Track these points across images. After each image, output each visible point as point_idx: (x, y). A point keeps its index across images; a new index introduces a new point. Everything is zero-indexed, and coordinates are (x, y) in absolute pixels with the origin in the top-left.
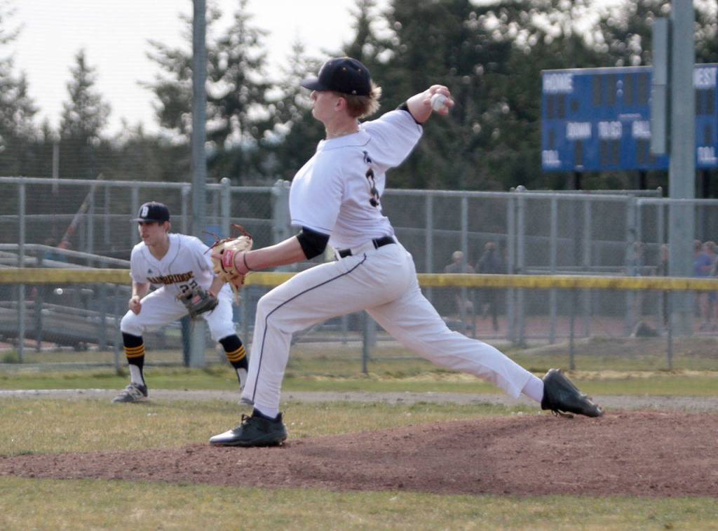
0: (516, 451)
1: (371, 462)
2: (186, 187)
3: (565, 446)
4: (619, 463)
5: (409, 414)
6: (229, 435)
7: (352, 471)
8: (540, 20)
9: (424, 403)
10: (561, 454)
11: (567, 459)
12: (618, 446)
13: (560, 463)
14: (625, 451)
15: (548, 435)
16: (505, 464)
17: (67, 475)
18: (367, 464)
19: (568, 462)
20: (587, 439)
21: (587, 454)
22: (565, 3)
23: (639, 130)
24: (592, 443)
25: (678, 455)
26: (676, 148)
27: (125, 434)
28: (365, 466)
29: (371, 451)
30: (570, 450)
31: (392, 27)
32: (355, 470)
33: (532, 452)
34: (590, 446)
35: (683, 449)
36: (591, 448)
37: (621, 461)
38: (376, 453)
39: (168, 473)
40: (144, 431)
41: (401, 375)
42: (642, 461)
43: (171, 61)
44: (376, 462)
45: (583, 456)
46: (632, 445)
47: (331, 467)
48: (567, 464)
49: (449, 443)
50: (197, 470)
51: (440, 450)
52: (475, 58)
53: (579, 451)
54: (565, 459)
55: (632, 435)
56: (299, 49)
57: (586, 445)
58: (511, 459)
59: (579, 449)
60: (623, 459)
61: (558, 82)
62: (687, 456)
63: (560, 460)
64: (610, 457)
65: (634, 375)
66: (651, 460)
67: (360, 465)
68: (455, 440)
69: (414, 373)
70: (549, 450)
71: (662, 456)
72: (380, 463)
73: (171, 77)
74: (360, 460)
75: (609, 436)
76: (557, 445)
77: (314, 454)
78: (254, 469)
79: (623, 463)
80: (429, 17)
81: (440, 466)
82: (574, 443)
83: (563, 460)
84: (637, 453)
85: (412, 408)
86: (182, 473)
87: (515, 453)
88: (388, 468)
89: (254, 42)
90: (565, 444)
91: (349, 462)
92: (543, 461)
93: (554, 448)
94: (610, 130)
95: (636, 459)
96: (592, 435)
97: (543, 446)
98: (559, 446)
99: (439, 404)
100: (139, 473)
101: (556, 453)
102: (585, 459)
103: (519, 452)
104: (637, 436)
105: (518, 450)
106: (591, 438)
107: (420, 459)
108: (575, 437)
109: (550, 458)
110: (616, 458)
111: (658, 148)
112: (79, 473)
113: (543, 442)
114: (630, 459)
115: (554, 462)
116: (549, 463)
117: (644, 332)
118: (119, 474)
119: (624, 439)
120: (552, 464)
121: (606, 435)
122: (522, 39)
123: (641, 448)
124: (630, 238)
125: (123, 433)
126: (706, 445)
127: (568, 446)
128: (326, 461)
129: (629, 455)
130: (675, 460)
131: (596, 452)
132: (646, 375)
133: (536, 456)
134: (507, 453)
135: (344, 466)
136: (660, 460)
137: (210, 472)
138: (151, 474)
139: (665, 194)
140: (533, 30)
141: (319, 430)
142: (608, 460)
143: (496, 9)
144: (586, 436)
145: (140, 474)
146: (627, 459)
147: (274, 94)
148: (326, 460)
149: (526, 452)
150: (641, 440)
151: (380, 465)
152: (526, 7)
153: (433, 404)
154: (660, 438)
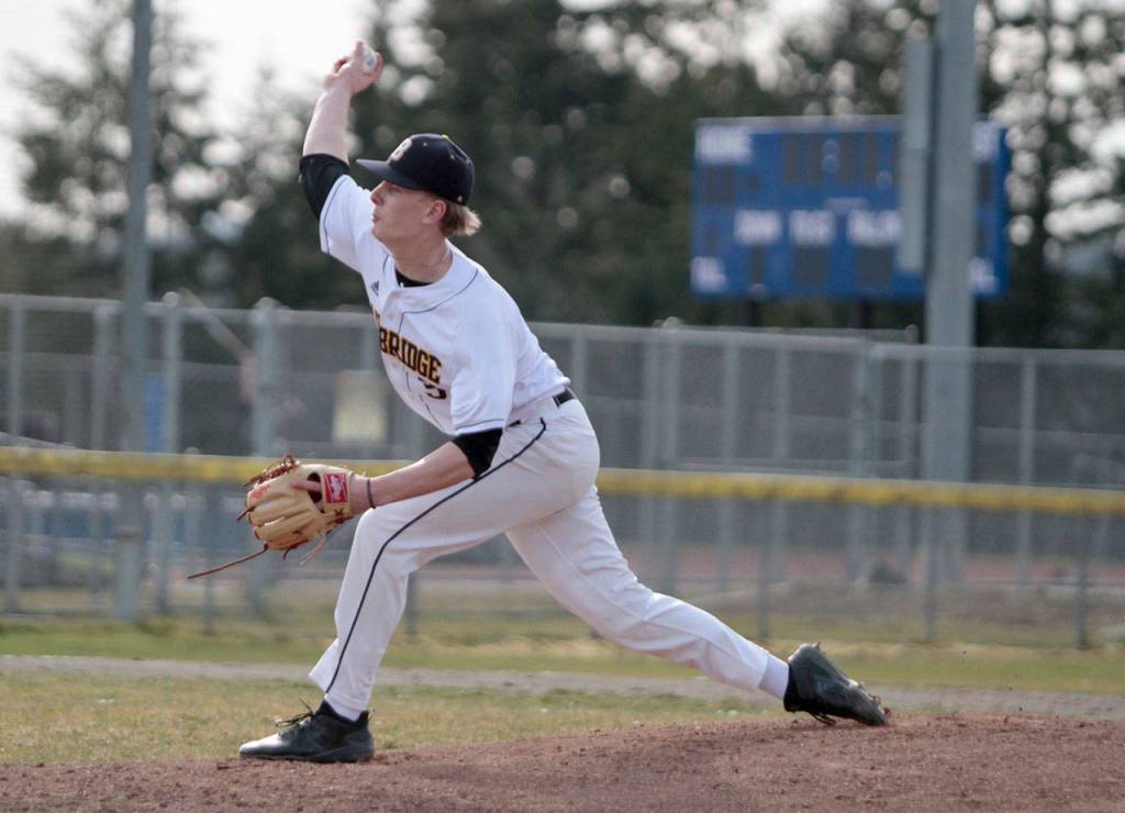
0: (791, 780)
1: (542, 793)
2: (104, 309)
3: (874, 772)
4: (968, 804)
5: (544, 710)
6: (273, 741)
7: (509, 807)
8: (682, 34)
9: (563, 692)
10: (868, 785)
11: (880, 796)
12: (966, 776)
13: (867, 802)
14: (979, 784)
15: (841, 753)
16: (773, 801)
17: (18, 803)
18: (535, 796)
19: (881, 800)
20: (911, 762)
21: (913, 788)
22: (726, 4)
23: (864, 229)
24: (920, 768)
25: (1070, 794)
26: (943, 261)
27: (81, 734)
28: (532, 799)
29: (538, 774)
30: (883, 779)
31: (428, 40)
32: (515, 806)
33: (818, 782)
34: (918, 773)
35: (1080, 783)
36: (920, 777)
37: (973, 801)
38: (548, 777)
39: (193, 804)
40: (111, 730)
41: (471, 641)
42: (1009, 801)
43: (49, 87)
44: (551, 793)
45: (906, 792)
46: (990, 774)
47: (474, 800)
48: (879, 803)
49: (673, 763)
50: (242, 800)
51: (657, 775)
52: (569, 97)
53: (899, 782)
54: (875, 795)
55: (988, 757)
56: (267, 75)
57: (911, 772)
58: (783, 793)
59: (899, 778)
60: (974, 797)
61: (724, 143)
62: (1086, 795)
63: (868, 798)
64: (954, 795)
65: (871, 649)
66: (1026, 801)
67: (523, 796)
68: (682, 758)
69: (496, 638)
70: (848, 779)
71: (1043, 794)
72: (557, 794)
73: (45, 118)
74: (522, 788)
75: (948, 757)
76: (859, 771)
77: (441, 777)
78: (341, 801)
79: (977, 804)
80: (495, 26)
81: (662, 804)
82: (888, 767)
83: (873, 797)
84: (999, 789)
85: (546, 700)
86: (216, 804)
87: (787, 782)
88: (571, 803)
89: (188, 61)
90: (873, 768)
91: (504, 792)
92: (839, 798)
93: (855, 776)
94: (812, 227)
95: (998, 798)
96: (919, 755)
97: (837, 772)
98: (864, 772)
99: (592, 693)
100: (142, 802)
101: (859, 784)
102: (910, 796)
103: (795, 782)
104: (998, 759)
105: (795, 778)
106: (919, 761)
107: (626, 790)
108: (889, 757)
109: (850, 794)
110: (964, 795)
111: (910, 260)
112: (38, 800)
113: (833, 765)
114: (989, 798)
115: (858, 800)
116: (849, 802)
117: (884, 578)
118: (108, 803)
119: (975, 763)
120: (854, 804)
121: (941, 755)
122: (651, 66)
123: (1007, 779)
124: (858, 414)
125: (75, 732)
126: (1119, 778)
127: (879, 773)
128: (465, 789)
129: (986, 791)
130: (1067, 803)
131: (929, 784)
132: (892, 650)
133: (825, 788)
134: (774, 782)
135: (495, 798)
136: (1040, 801)
137: (265, 803)
138: (163, 806)
139: (921, 339)
140: (672, 52)
141: (413, 735)
142: (951, 799)
143: (607, 15)
144: (909, 756)
145: (145, 805)
146: (983, 798)
147: (224, 152)
148: (464, 787)
149: (806, 781)
150: (1004, 765)
151: (558, 797)
152: (658, 10)
153: (580, 693)
154: (1036, 762)
